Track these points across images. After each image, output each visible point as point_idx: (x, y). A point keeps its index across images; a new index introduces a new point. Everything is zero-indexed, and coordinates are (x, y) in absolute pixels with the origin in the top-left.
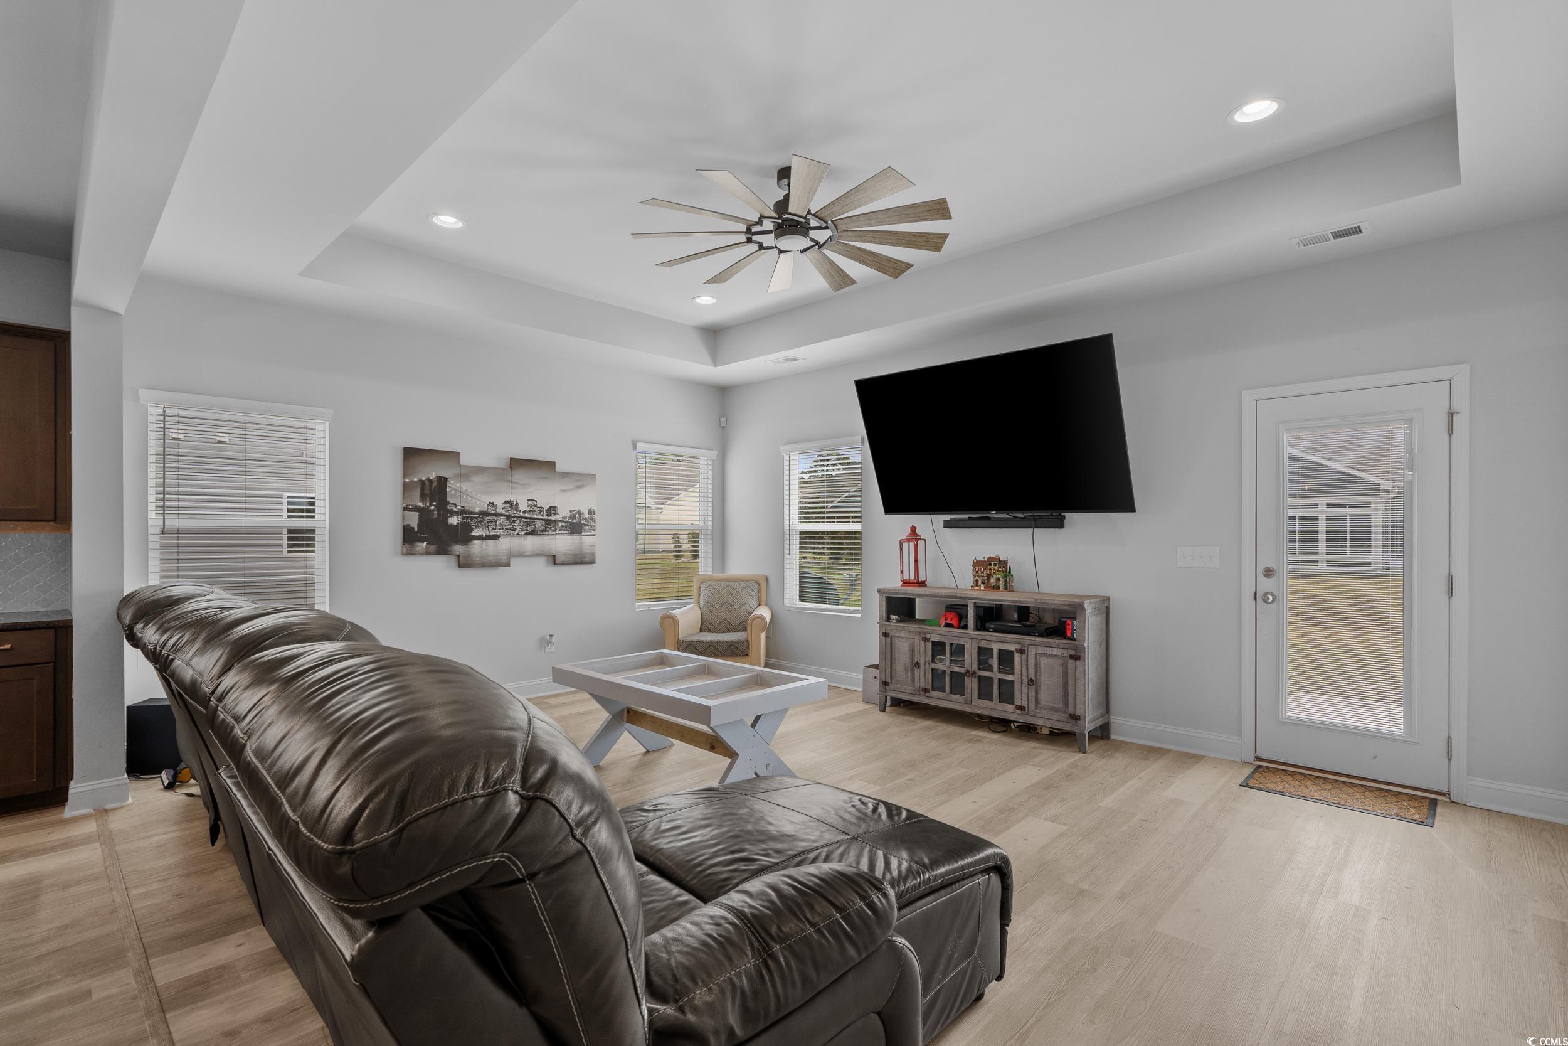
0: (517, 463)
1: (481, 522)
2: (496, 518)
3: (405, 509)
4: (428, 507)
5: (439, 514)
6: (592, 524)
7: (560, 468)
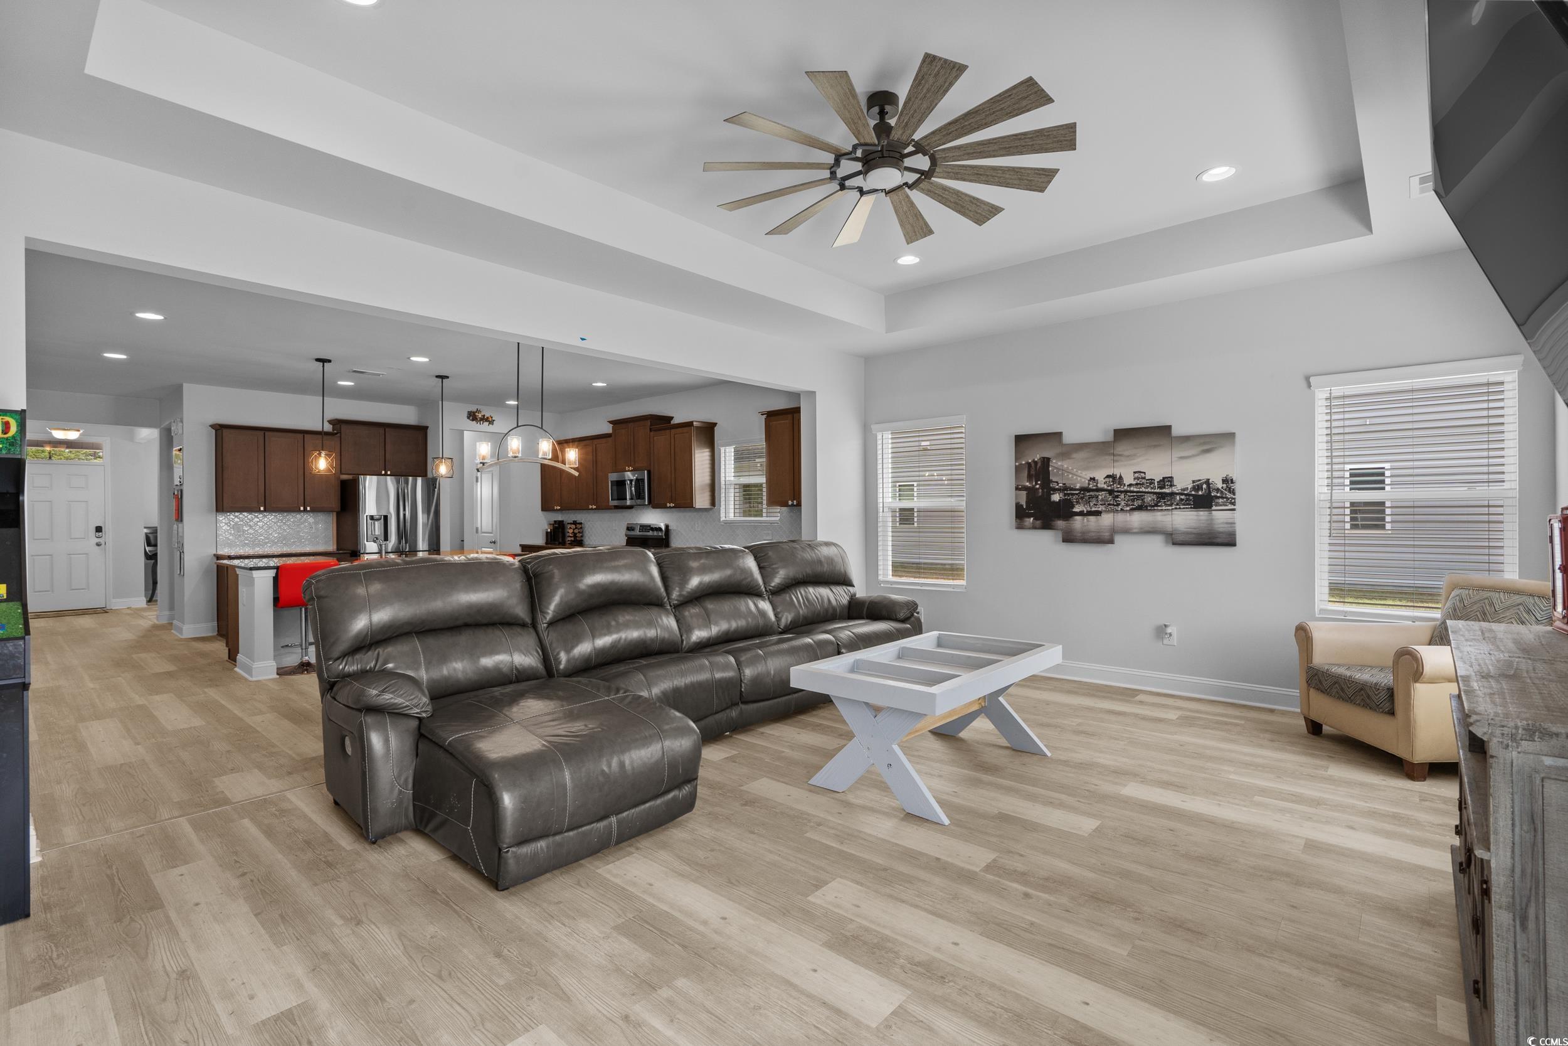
0: (1122, 434)
1: (1082, 498)
2: (1097, 494)
3: (1017, 489)
4: (1034, 487)
5: (1043, 492)
6: (1229, 495)
7: (1175, 432)
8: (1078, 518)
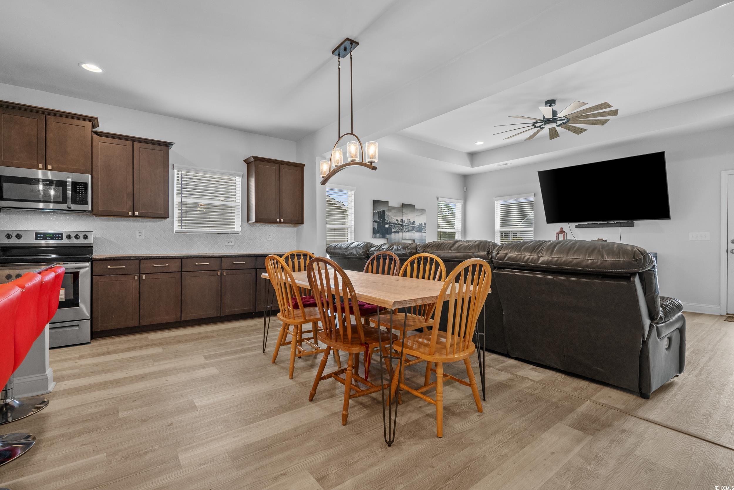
0: (404, 206)
1: (394, 227)
2: (398, 225)
3: (373, 222)
4: (380, 221)
5: (383, 224)
6: (425, 228)
7: (416, 207)
8: (393, 234)
